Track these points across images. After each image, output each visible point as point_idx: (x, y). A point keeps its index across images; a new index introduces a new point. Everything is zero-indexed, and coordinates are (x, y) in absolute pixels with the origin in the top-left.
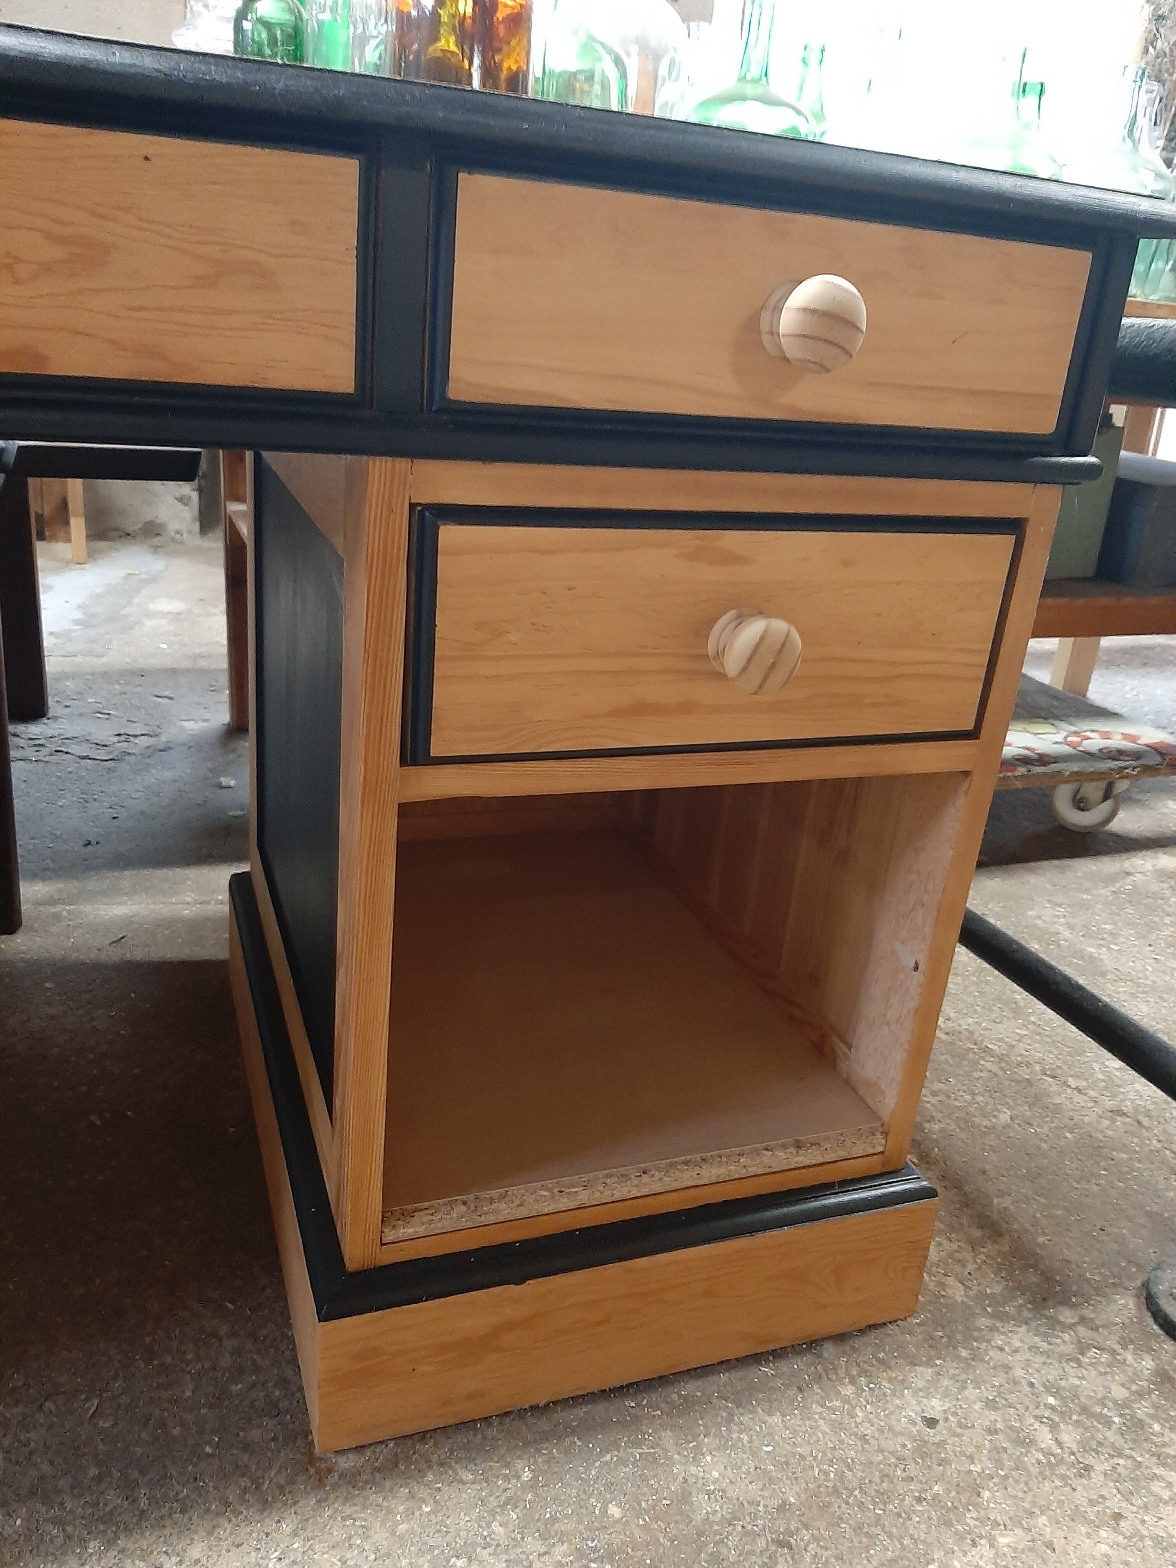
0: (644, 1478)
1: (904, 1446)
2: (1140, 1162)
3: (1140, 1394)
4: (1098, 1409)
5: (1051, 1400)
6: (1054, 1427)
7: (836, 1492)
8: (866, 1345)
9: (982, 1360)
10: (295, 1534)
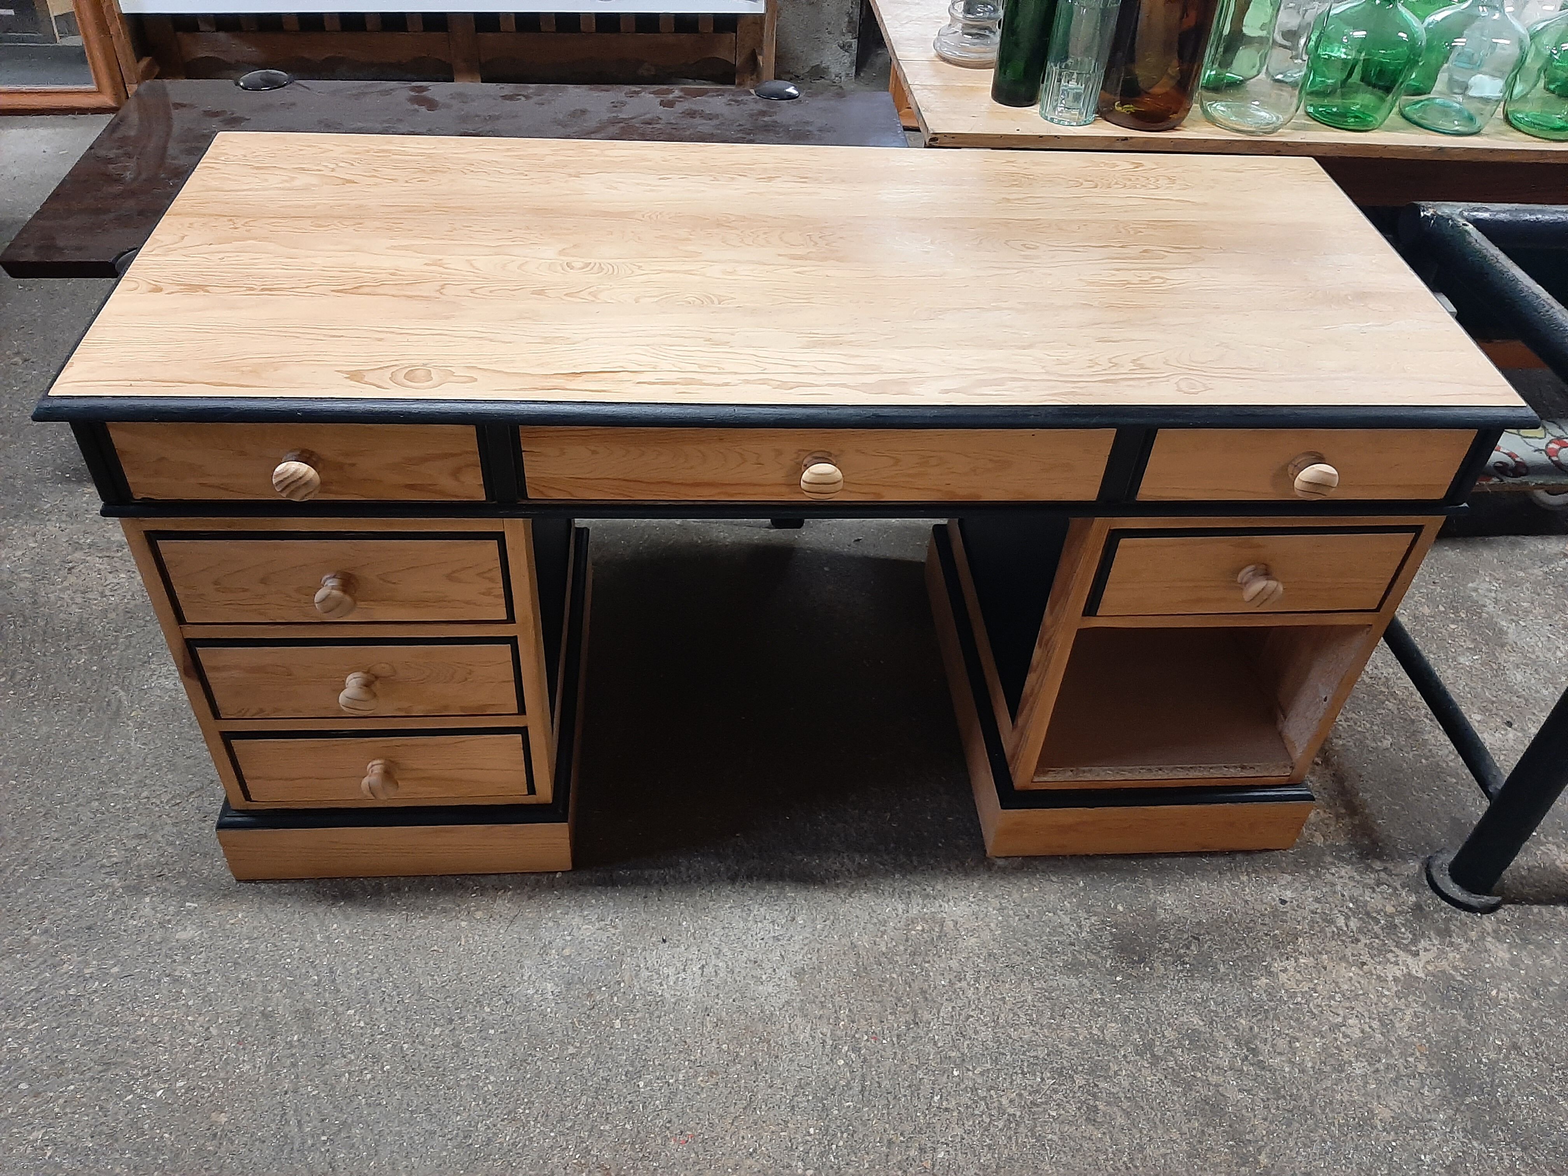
0: (1136, 897)
1: (1266, 909)
2: (1462, 786)
3: (1401, 913)
4: (1375, 915)
5: (1351, 905)
6: (1347, 918)
7: (1226, 922)
8: (1260, 859)
9: (1320, 878)
10: (979, 888)
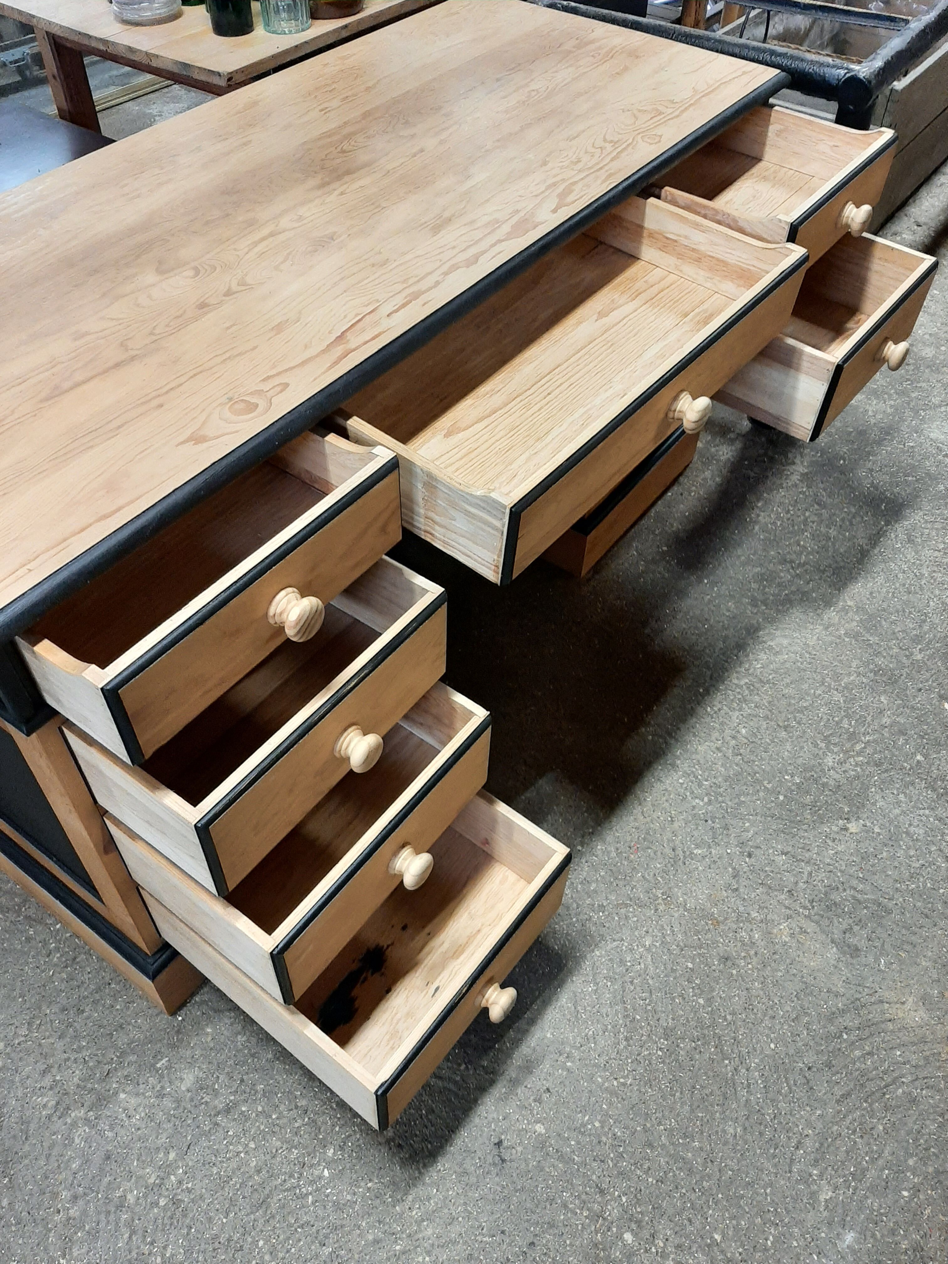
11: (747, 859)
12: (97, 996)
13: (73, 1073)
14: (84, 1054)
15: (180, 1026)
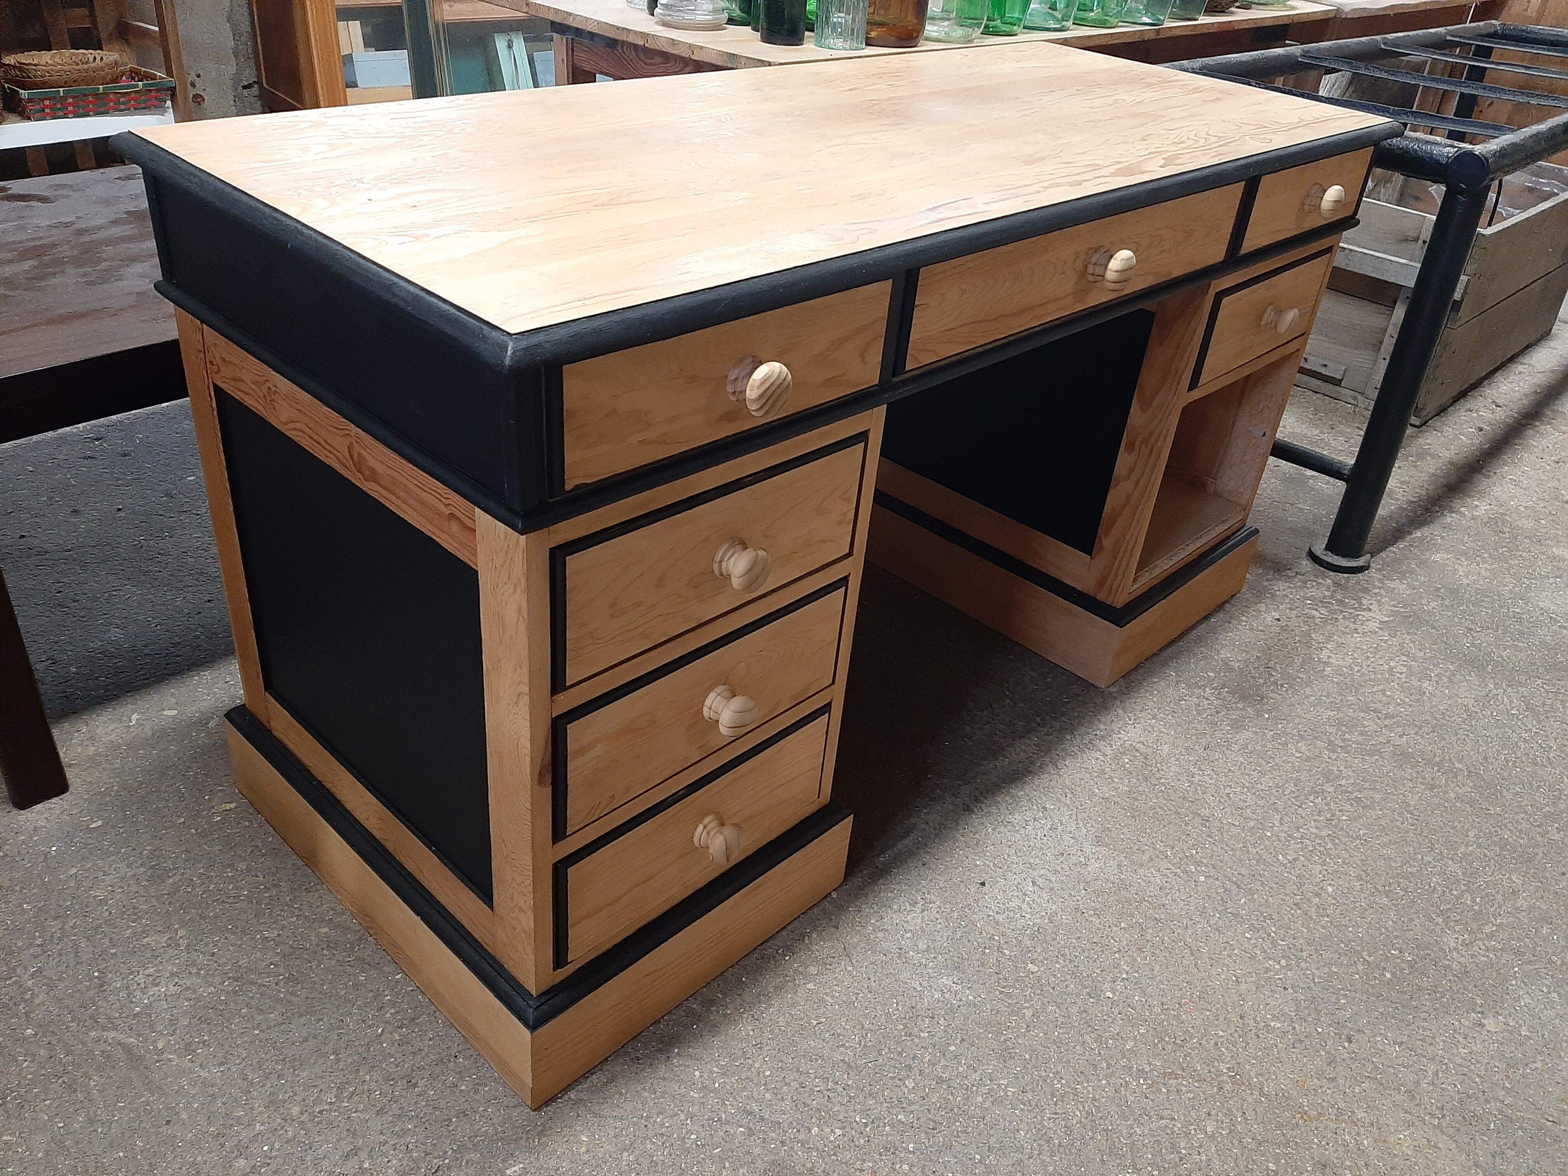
1: (1276, 629)
4: (1324, 600)
5: (1309, 602)
6: (1317, 610)
7: (1269, 648)
9: (1276, 596)
11: (1346, 1044)
12: (438, 1070)
13: (388, 1162)
14: (408, 1140)
15: (544, 1126)
